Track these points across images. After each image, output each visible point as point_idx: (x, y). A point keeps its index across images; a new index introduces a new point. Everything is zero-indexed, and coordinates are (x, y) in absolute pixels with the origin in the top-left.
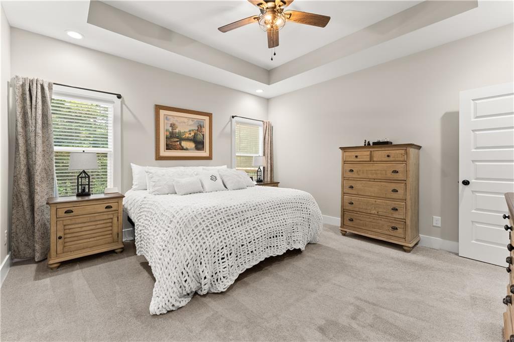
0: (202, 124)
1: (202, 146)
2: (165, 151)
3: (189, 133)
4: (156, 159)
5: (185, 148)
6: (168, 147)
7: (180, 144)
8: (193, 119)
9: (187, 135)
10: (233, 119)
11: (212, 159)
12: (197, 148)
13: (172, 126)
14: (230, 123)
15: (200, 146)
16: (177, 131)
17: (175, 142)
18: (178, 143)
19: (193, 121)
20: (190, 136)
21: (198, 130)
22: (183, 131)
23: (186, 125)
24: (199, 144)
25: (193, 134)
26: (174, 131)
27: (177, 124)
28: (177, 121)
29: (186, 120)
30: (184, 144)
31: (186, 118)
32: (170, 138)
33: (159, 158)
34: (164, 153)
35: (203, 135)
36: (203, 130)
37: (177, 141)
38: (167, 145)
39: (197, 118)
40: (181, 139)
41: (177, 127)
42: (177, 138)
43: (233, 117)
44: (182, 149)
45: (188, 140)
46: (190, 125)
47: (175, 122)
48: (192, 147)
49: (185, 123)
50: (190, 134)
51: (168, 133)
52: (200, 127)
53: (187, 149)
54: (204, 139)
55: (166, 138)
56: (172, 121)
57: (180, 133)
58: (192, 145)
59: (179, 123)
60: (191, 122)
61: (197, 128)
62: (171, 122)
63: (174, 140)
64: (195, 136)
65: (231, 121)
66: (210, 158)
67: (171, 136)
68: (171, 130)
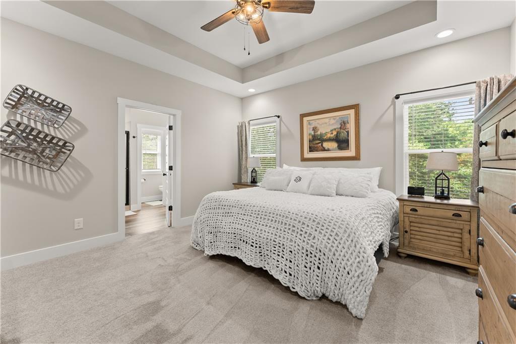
0: (346, 120)
1: (346, 144)
2: (308, 153)
3: (330, 133)
4: (301, 161)
5: (326, 148)
6: (311, 149)
7: (322, 145)
8: (334, 118)
9: (329, 135)
10: (396, 100)
11: (359, 159)
12: (340, 148)
13: (315, 129)
14: (392, 106)
15: (344, 145)
16: (319, 133)
17: (317, 144)
18: (320, 144)
19: (334, 119)
20: (332, 136)
21: (341, 128)
22: (325, 132)
23: (327, 125)
24: (343, 143)
25: (335, 133)
26: (316, 133)
27: (318, 126)
28: (318, 123)
29: (327, 120)
30: (326, 145)
31: (326, 118)
32: (313, 141)
33: (304, 159)
34: (308, 155)
35: (348, 132)
36: (348, 126)
37: (319, 143)
38: (310, 148)
39: (339, 115)
40: (323, 141)
41: (318, 130)
42: (319, 139)
43: (397, 97)
44: (324, 150)
45: (330, 140)
46: (333, 124)
47: (316, 125)
48: (334, 147)
49: (326, 123)
50: (332, 134)
51: (311, 137)
52: (344, 124)
53: (328, 150)
54: (348, 136)
55: (309, 141)
56: (314, 124)
57: (321, 135)
58: (334, 145)
59: (321, 125)
60: (333, 121)
61: (339, 126)
62: (313, 126)
63: (316, 142)
64: (337, 136)
65: (394, 104)
66: (357, 158)
67: (313, 139)
68: (313, 133)
